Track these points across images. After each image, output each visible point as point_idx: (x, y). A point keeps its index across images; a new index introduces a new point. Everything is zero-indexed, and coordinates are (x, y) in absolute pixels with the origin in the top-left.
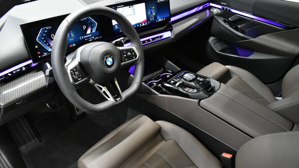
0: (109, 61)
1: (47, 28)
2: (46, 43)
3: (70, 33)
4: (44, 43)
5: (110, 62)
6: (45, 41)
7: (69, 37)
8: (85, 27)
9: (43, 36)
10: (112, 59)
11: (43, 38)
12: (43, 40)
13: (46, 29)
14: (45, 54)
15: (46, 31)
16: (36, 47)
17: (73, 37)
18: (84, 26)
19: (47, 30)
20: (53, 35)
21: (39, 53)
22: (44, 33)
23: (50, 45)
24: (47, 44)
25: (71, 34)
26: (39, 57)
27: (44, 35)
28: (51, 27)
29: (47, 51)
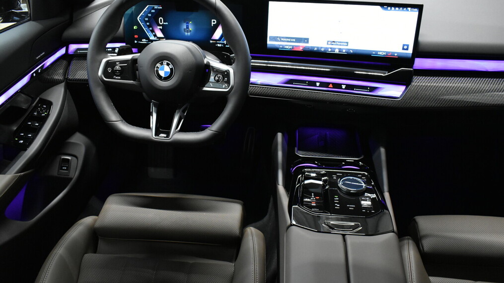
0: (164, 70)
1: (156, 7)
2: (149, 26)
3: (187, 23)
4: (146, 26)
5: (166, 73)
6: (148, 24)
7: (184, 29)
8: (214, 22)
9: (147, 17)
10: (171, 69)
11: (147, 19)
12: (146, 22)
13: (153, 8)
14: (144, 41)
15: (153, 11)
16: (135, 28)
17: (190, 31)
18: (213, 20)
19: (155, 9)
20: (161, 19)
21: (136, 36)
22: (150, 13)
23: (154, 32)
24: (151, 29)
25: (188, 26)
26: (136, 42)
27: (150, 15)
28: (161, 8)
29: (147, 38)
